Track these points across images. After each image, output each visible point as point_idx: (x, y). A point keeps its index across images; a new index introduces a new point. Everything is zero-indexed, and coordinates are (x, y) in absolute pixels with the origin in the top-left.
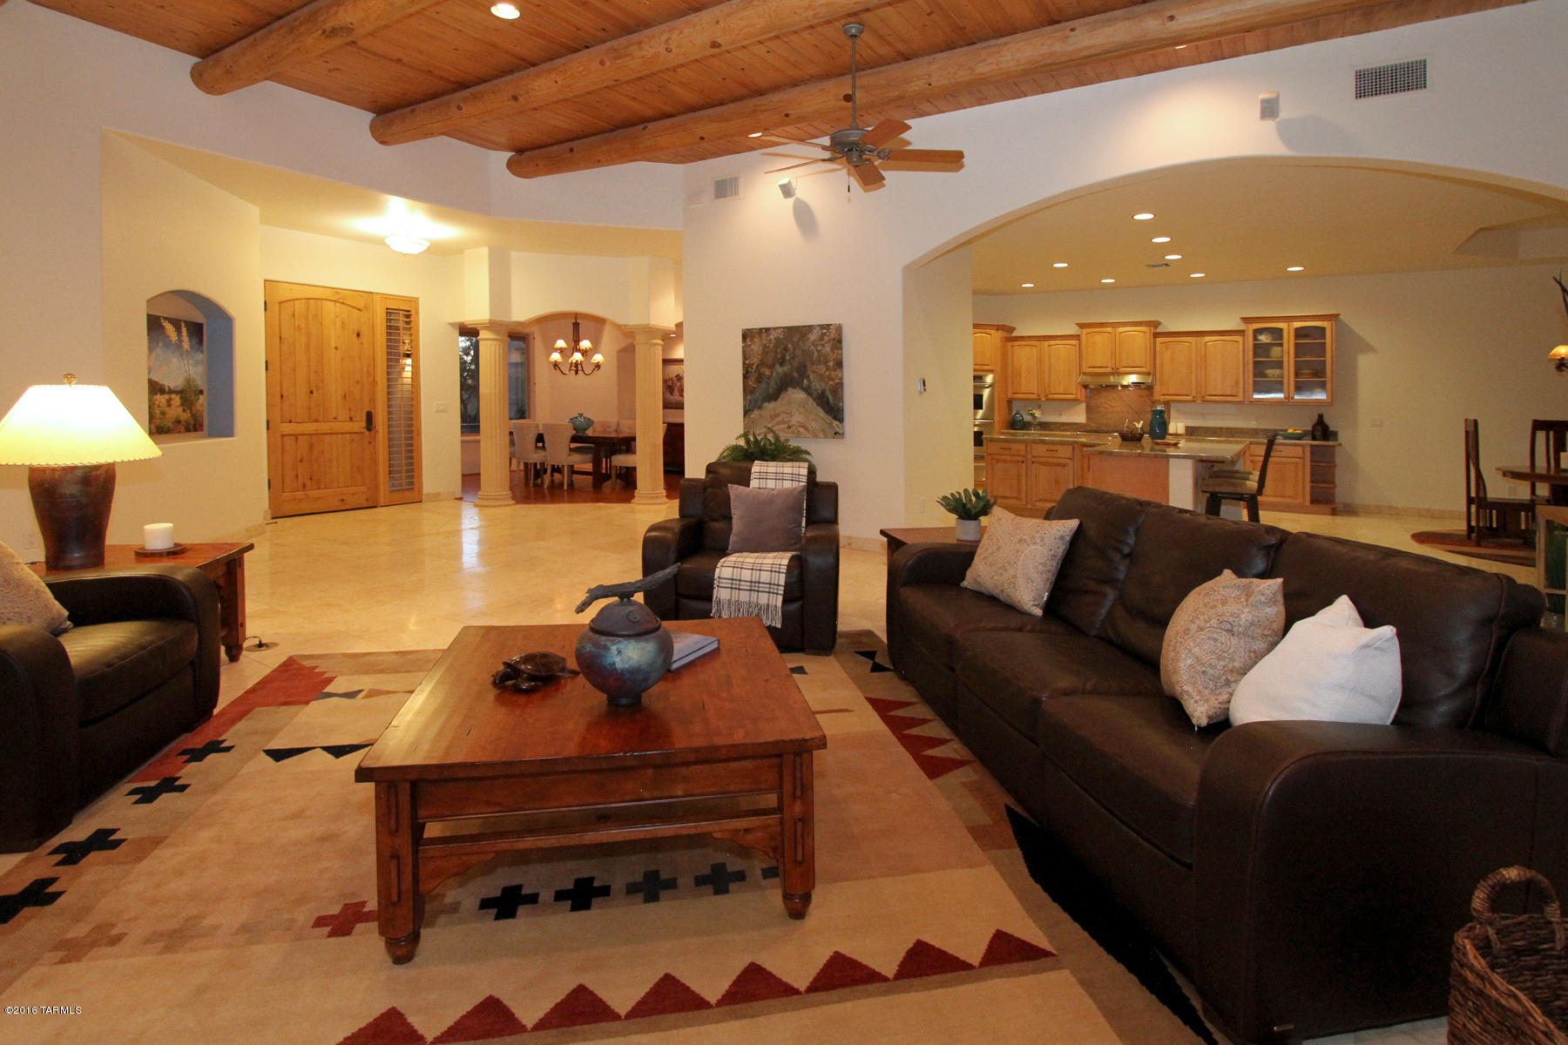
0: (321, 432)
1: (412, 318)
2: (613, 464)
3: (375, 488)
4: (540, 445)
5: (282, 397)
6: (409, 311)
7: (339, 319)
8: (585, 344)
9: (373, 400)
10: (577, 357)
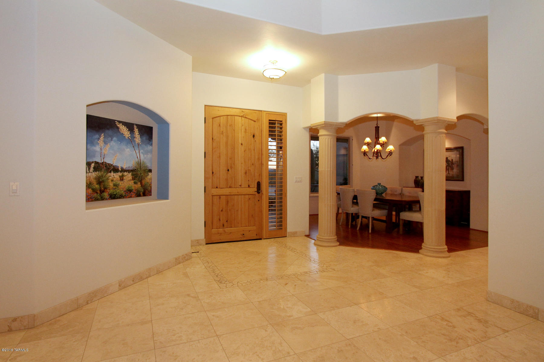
0: (233, 194)
1: (283, 125)
2: (401, 218)
3: (261, 227)
4: (355, 201)
5: (213, 173)
6: (281, 121)
7: (243, 126)
8: (383, 139)
9: (260, 175)
10: (378, 147)
